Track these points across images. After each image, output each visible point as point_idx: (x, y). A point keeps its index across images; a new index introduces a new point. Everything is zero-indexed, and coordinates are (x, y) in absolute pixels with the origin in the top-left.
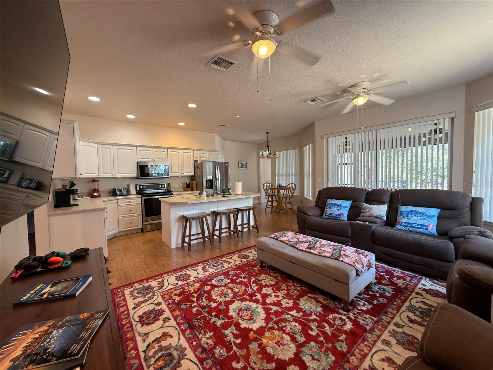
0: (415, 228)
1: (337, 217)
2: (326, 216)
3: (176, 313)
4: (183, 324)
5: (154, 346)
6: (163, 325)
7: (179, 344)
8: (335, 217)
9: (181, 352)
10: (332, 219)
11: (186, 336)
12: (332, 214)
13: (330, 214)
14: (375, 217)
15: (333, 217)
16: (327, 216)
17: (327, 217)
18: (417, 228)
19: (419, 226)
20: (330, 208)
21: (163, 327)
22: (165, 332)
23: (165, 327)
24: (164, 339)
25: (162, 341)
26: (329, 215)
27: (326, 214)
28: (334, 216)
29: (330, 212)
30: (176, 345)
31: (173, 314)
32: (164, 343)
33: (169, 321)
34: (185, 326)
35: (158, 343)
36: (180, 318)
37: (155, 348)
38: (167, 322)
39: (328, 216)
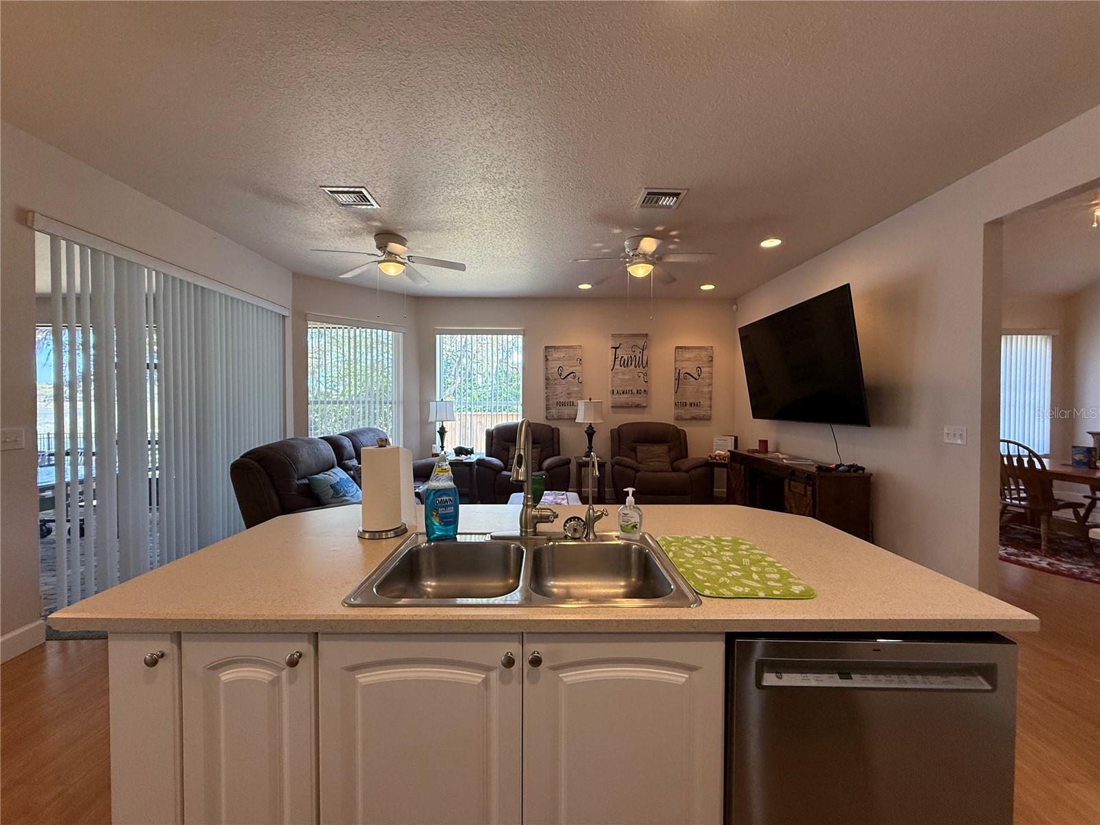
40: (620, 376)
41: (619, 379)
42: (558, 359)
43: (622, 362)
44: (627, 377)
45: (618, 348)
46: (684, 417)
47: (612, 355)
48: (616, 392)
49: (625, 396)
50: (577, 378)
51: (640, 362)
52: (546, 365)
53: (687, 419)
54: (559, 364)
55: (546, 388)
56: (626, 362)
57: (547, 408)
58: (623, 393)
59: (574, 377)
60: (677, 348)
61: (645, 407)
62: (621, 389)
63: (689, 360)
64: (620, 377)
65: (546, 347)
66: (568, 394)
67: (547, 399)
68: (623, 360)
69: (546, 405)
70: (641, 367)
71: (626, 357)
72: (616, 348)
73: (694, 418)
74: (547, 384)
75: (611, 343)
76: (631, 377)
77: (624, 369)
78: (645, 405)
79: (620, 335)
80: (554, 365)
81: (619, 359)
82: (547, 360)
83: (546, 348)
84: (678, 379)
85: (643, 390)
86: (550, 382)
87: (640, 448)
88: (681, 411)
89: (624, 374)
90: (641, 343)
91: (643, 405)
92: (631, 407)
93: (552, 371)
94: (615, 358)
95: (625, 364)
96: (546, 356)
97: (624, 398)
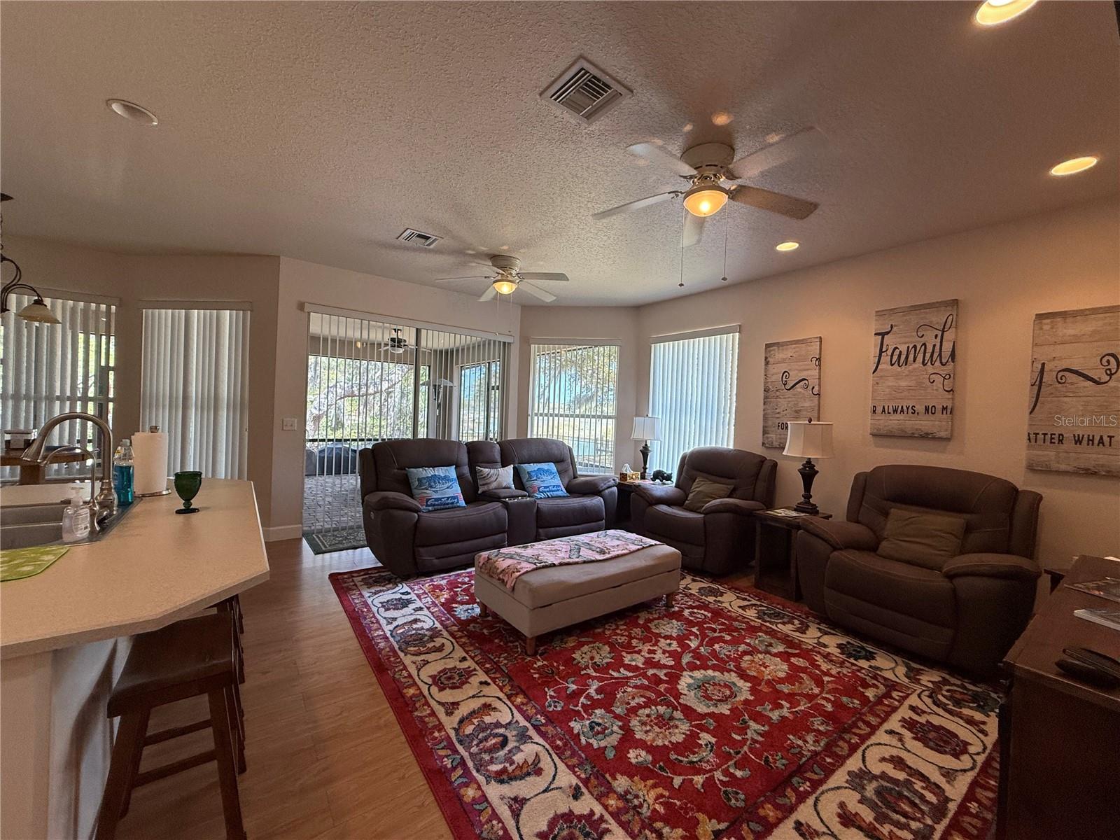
0: (553, 491)
1: (453, 503)
2: (427, 508)
3: (771, 814)
4: (795, 790)
5: (887, 834)
6: (824, 833)
7: (847, 785)
8: (448, 504)
9: (861, 778)
10: (443, 509)
11: (822, 776)
12: (440, 499)
13: (437, 500)
14: (504, 488)
15: (444, 504)
16: (431, 505)
17: (430, 508)
18: (554, 491)
19: (555, 489)
20: (431, 487)
21: (832, 832)
22: (842, 824)
23: (827, 827)
24: (858, 817)
25: (864, 821)
26: (437, 503)
27: (427, 502)
28: (447, 502)
29: (436, 496)
30: (854, 790)
31: (777, 818)
32: (868, 815)
33: (804, 822)
34: (799, 783)
35: (875, 829)
36: (780, 801)
37: (892, 831)
38: (809, 826)
39: (434, 505)
40: (891, 382)
41: (889, 387)
42: (784, 361)
43: (895, 358)
44: (903, 383)
45: (887, 333)
46: (1055, 466)
47: (875, 346)
48: (879, 409)
49: (899, 416)
50: (810, 388)
51: (936, 355)
52: (766, 370)
53: (1066, 473)
54: (784, 367)
55: (764, 404)
56: (903, 357)
57: (765, 432)
58: (895, 411)
59: (806, 387)
60: (1040, 317)
61: (948, 439)
62: (892, 404)
63: (1076, 339)
64: (890, 384)
65: (766, 345)
66: (796, 412)
67: (765, 418)
68: (897, 352)
69: (764, 427)
70: (938, 363)
71: (903, 348)
72: (883, 335)
73: (1089, 473)
74: (766, 397)
75: (874, 327)
76: (913, 383)
77: (899, 369)
78: (943, 434)
79: (892, 311)
80: (776, 370)
81: (889, 352)
82: (767, 363)
83: (768, 346)
84: (1039, 383)
85: (939, 407)
86: (771, 394)
87: (896, 512)
88: (1048, 454)
89: (897, 377)
90: (938, 318)
91: (938, 435)
92: (912, 437)
93: (774, 378)
94: (881, 352)
95: (901, 360)
96: (766, 358)
97: (895, 421)
